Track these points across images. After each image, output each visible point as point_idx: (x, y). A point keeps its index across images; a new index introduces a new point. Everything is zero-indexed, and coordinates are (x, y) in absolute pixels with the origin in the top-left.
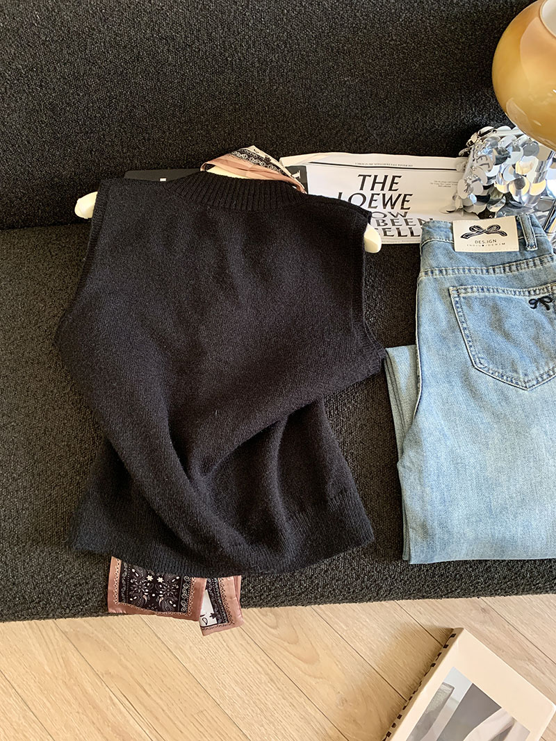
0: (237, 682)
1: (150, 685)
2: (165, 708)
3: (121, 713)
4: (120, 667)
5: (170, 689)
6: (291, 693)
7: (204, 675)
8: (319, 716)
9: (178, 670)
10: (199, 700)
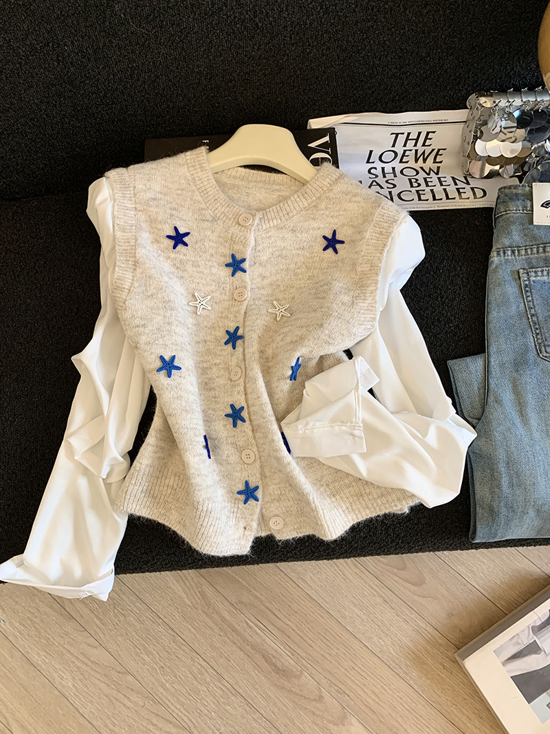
0: (355, 605)
1: (279, 610)
2: (295, 628)
3: (257, 634)
4: (251, 597)
5: (297, 613)
6: (403, 611)
7: (327, 600)
8: (429, 629)
9: (302, 597)
10: (323, 620)
